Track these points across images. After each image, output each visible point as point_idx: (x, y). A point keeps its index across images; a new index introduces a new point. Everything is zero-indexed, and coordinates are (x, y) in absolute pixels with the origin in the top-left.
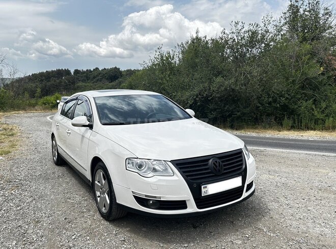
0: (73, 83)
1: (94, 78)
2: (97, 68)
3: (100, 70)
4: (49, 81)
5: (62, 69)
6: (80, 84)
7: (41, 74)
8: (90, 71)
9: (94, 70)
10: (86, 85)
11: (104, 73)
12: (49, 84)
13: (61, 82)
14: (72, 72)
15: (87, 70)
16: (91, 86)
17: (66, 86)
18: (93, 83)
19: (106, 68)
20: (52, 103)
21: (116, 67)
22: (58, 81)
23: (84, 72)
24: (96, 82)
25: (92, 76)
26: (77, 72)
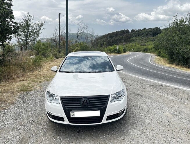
0: (130, 38)
1: (143, 34)
2: (145, 28)
3: (147, 29)
4: (117, 37)
5: (124, 30)
6: (134, 38)
7: (113, 33)
8: (141, 30)
9: (143, 29)
10: (137, 38)
11: (149, 31)
12: (116, 38)
13: (123, 37)
14: (130, 31)
15: (139, 30)
16: (140, 40)
17: (125, 39)
18: (142, 37)
19: (151, 28)
20: (112, 50)
21: (157, 27)
22: (121, 37)
23: (137, 31)
24: (144, 37)
25: (141, 33)
26: (133, 31)
